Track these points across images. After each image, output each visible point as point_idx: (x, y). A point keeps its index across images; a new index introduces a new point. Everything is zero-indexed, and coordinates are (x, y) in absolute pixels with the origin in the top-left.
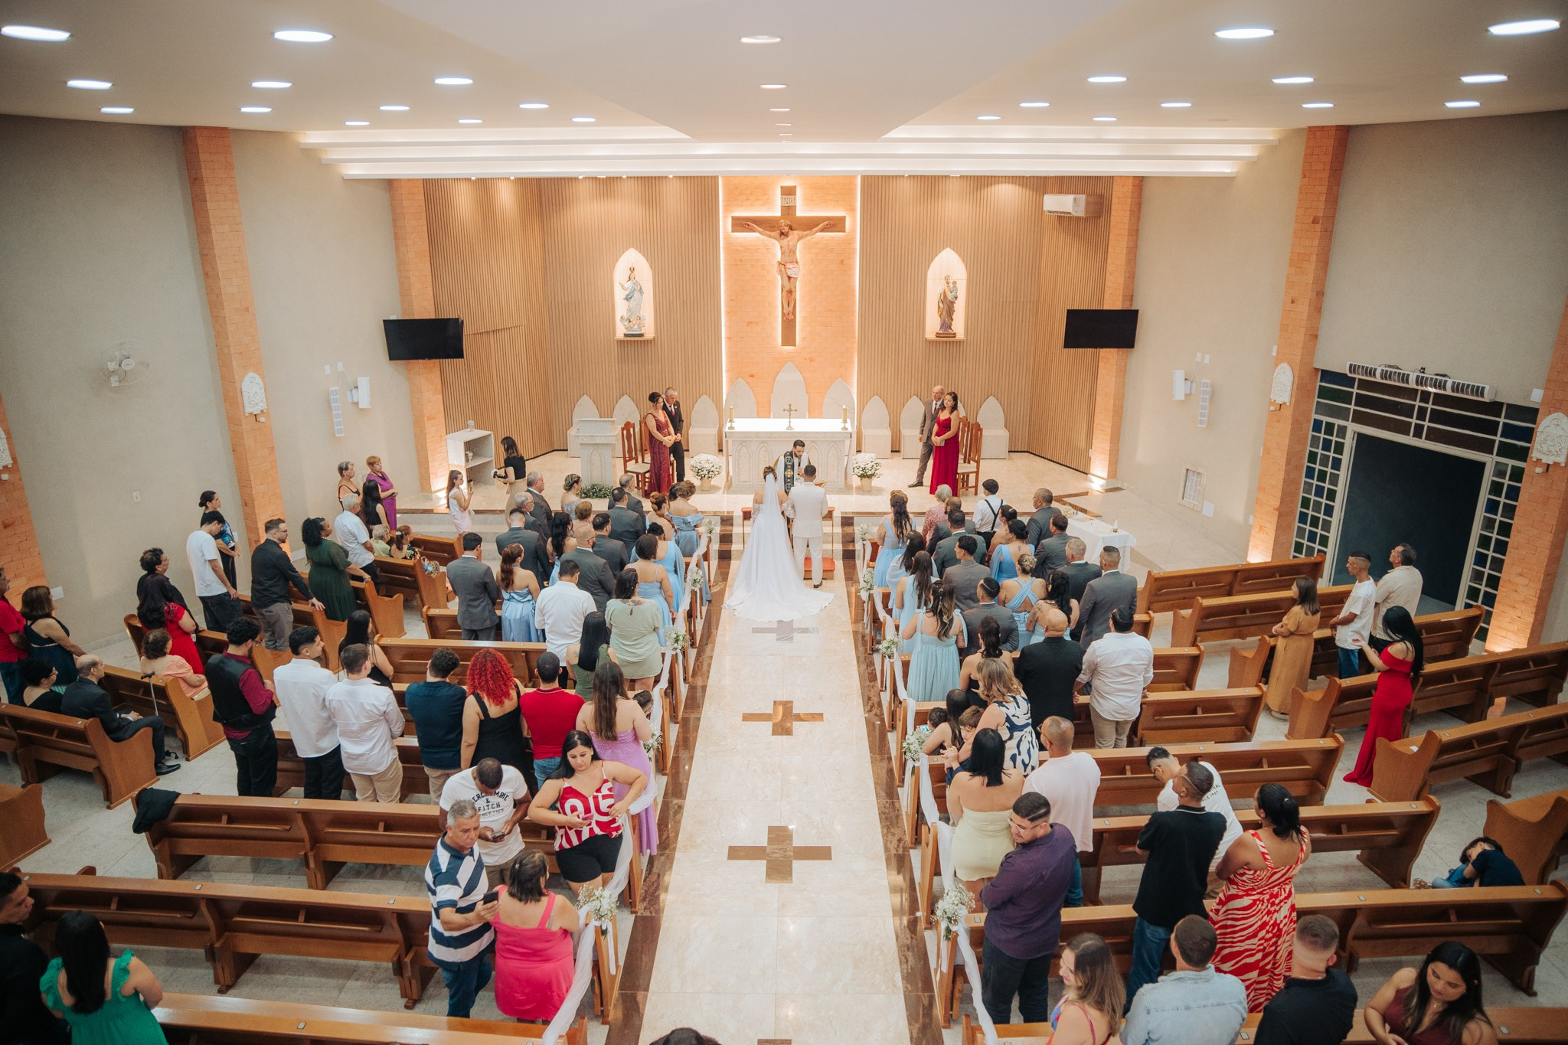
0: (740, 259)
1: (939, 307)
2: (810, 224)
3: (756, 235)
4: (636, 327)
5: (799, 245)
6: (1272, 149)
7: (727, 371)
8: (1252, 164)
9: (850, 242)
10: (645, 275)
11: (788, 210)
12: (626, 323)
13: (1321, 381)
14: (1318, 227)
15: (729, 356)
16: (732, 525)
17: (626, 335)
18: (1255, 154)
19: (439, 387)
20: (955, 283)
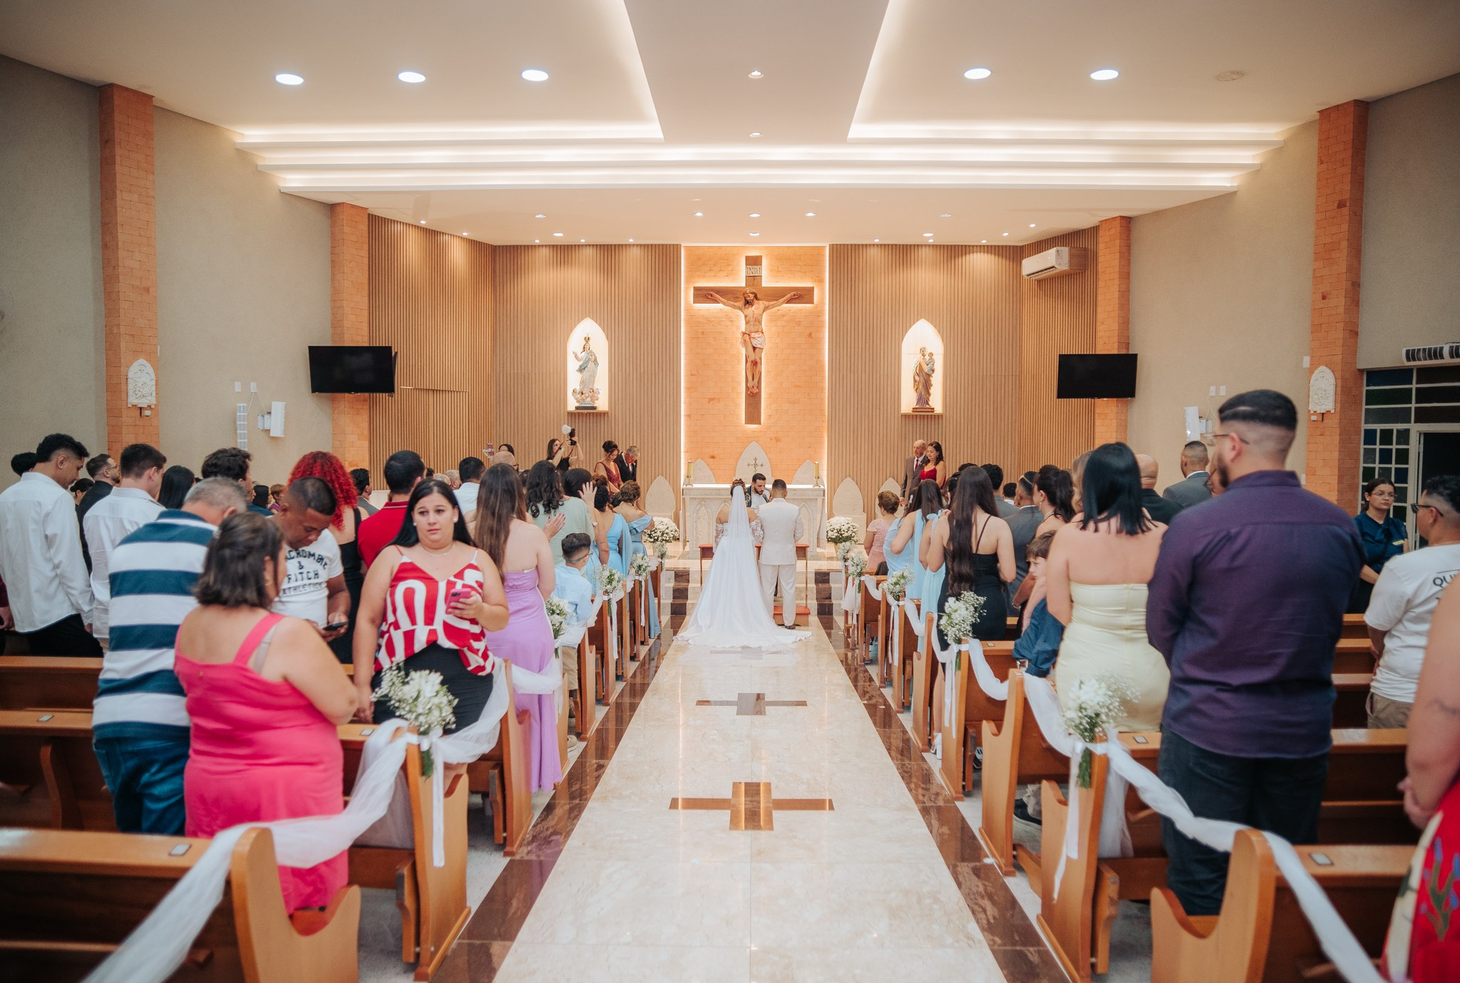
0: (702, 332)
1: (915, 381)
2: (777, 295)
3: (720, 306)
4: (589, 399)
5: (765, 317)
6: (1279, 151)
7: (686, 452)
8: (1256, 172)
9: (818, 314)
10: (601, 346)
11: (753, 279)
12: (578, 396)
13: (1368, 385)
14: (1345, 211)
15: (688, 436)
16: (688, 581)
17: (577, 408)
18: (1257, 161)
19: (366, 432)
20: (931, 354)
